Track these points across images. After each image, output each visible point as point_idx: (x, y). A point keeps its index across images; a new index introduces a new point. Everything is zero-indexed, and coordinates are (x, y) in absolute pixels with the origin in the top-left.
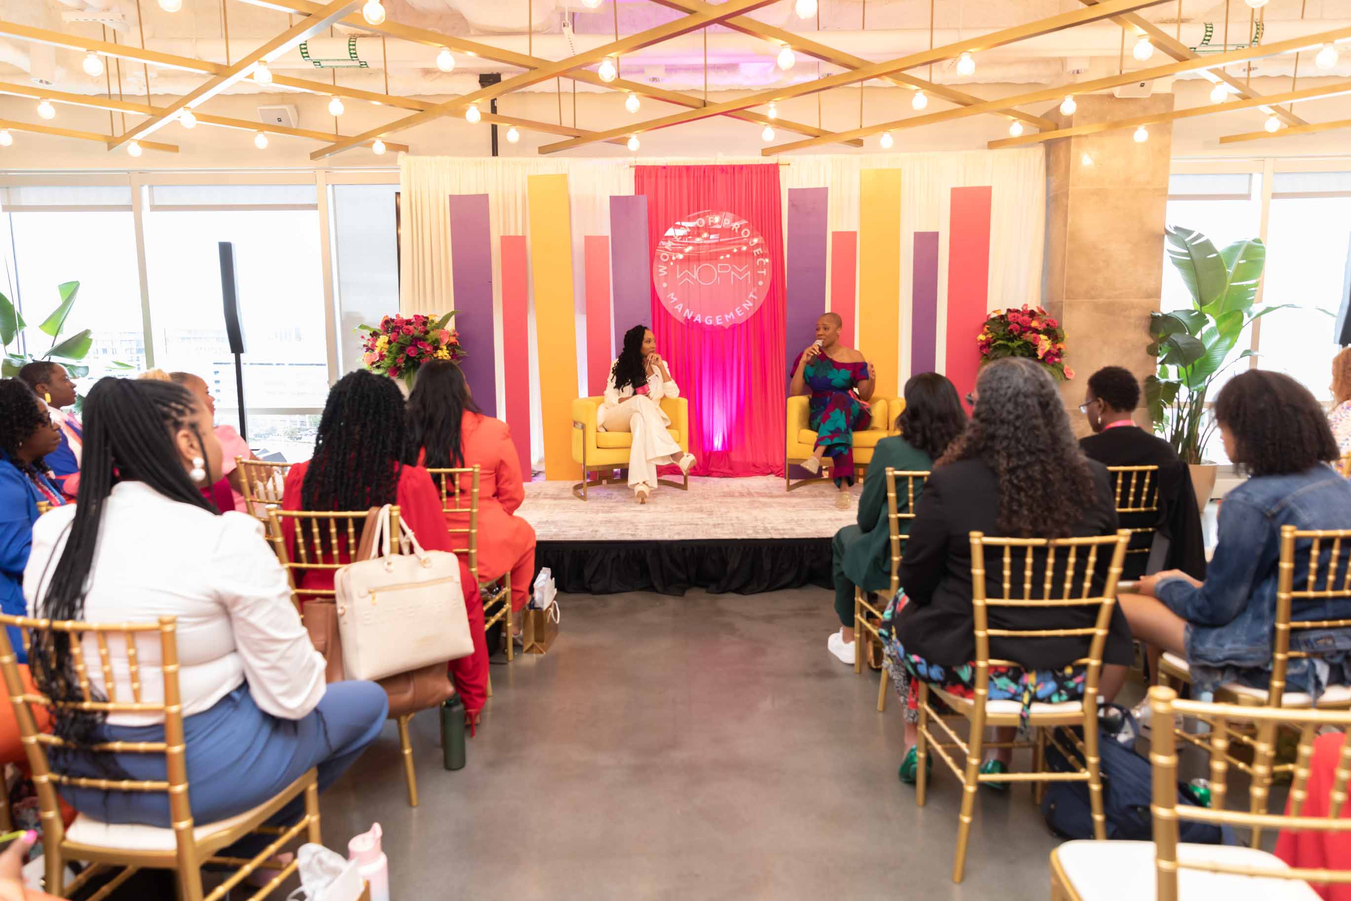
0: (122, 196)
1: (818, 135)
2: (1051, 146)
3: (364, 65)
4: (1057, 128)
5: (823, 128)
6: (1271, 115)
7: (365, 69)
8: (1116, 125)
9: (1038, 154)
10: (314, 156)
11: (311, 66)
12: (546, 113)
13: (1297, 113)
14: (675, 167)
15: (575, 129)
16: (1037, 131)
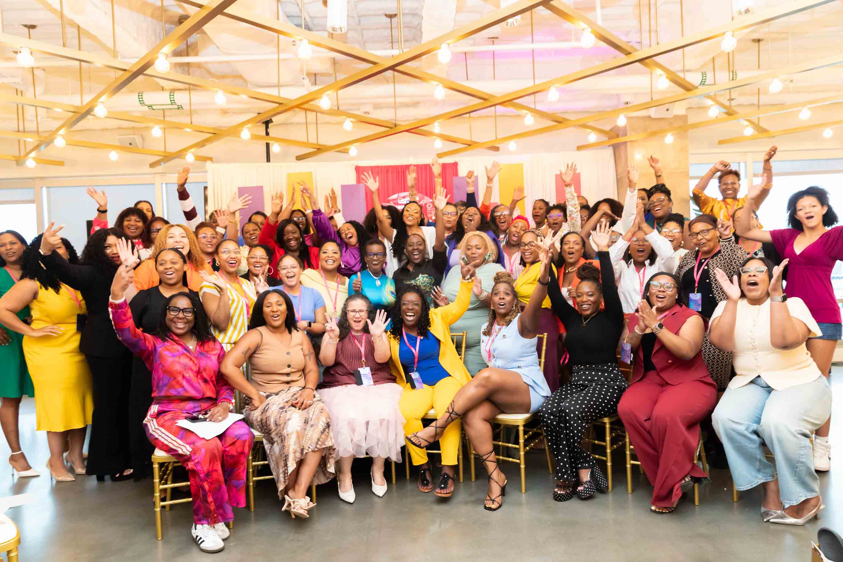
0: (28, 194)
1: (470, 145)
2: (616, 148)
3: (180, 107)
4: (618, 136)
5: (474, 140)
6: (748, 126)
7: (181, 110)
8: (653, 134)
9: (609, 152)
10: (152, 165)
11: (146, 108)
12: (299, 135)
13: (763, 124)
14: (384, 166)
15: (318, 144)
16: (607, 139)
